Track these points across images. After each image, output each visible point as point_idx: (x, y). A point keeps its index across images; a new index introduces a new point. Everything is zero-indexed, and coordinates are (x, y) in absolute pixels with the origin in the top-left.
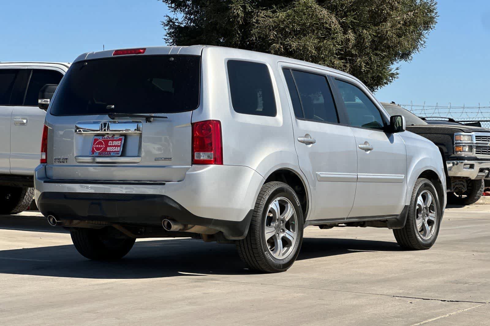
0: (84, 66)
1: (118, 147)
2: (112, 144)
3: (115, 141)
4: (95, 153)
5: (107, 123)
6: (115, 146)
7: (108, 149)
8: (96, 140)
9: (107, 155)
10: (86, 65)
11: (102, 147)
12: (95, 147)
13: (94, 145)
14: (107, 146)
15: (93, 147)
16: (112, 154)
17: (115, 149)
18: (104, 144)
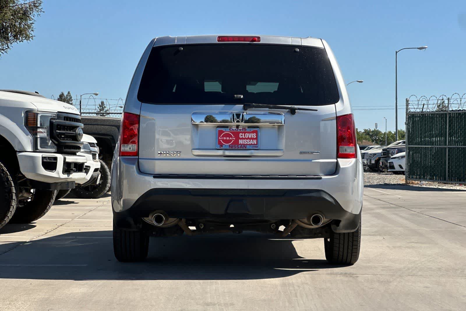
0: (179, 51)
1: (254, 140)
2: (245, 136)
3: (248, 133)
4: (223, 145)
5: (240, 114)
6: (248, 138)
7: (240, 142)
8: (220, 132)
9: (241, 148)
10: (181, 51)
11: (231, 140)
12: (222, 140)
13: (219, 137)
14: (238, 138)
15: (219, 140)
16: (248, 147)
17: (250, 141)
18: (233, 136)
